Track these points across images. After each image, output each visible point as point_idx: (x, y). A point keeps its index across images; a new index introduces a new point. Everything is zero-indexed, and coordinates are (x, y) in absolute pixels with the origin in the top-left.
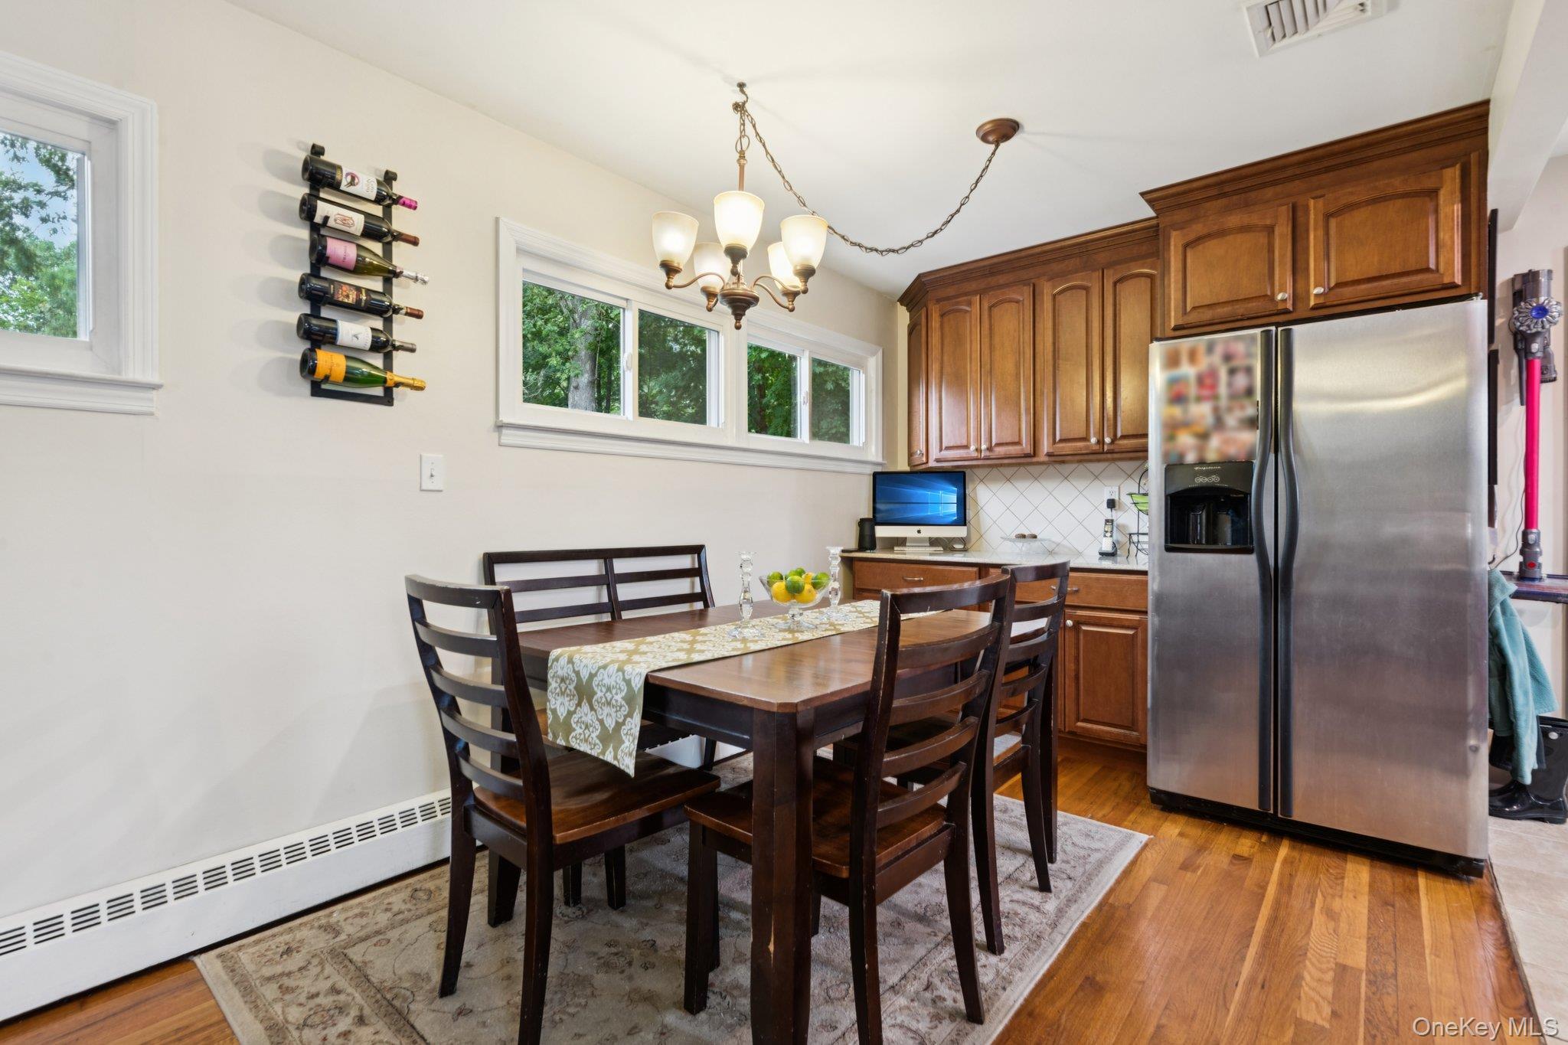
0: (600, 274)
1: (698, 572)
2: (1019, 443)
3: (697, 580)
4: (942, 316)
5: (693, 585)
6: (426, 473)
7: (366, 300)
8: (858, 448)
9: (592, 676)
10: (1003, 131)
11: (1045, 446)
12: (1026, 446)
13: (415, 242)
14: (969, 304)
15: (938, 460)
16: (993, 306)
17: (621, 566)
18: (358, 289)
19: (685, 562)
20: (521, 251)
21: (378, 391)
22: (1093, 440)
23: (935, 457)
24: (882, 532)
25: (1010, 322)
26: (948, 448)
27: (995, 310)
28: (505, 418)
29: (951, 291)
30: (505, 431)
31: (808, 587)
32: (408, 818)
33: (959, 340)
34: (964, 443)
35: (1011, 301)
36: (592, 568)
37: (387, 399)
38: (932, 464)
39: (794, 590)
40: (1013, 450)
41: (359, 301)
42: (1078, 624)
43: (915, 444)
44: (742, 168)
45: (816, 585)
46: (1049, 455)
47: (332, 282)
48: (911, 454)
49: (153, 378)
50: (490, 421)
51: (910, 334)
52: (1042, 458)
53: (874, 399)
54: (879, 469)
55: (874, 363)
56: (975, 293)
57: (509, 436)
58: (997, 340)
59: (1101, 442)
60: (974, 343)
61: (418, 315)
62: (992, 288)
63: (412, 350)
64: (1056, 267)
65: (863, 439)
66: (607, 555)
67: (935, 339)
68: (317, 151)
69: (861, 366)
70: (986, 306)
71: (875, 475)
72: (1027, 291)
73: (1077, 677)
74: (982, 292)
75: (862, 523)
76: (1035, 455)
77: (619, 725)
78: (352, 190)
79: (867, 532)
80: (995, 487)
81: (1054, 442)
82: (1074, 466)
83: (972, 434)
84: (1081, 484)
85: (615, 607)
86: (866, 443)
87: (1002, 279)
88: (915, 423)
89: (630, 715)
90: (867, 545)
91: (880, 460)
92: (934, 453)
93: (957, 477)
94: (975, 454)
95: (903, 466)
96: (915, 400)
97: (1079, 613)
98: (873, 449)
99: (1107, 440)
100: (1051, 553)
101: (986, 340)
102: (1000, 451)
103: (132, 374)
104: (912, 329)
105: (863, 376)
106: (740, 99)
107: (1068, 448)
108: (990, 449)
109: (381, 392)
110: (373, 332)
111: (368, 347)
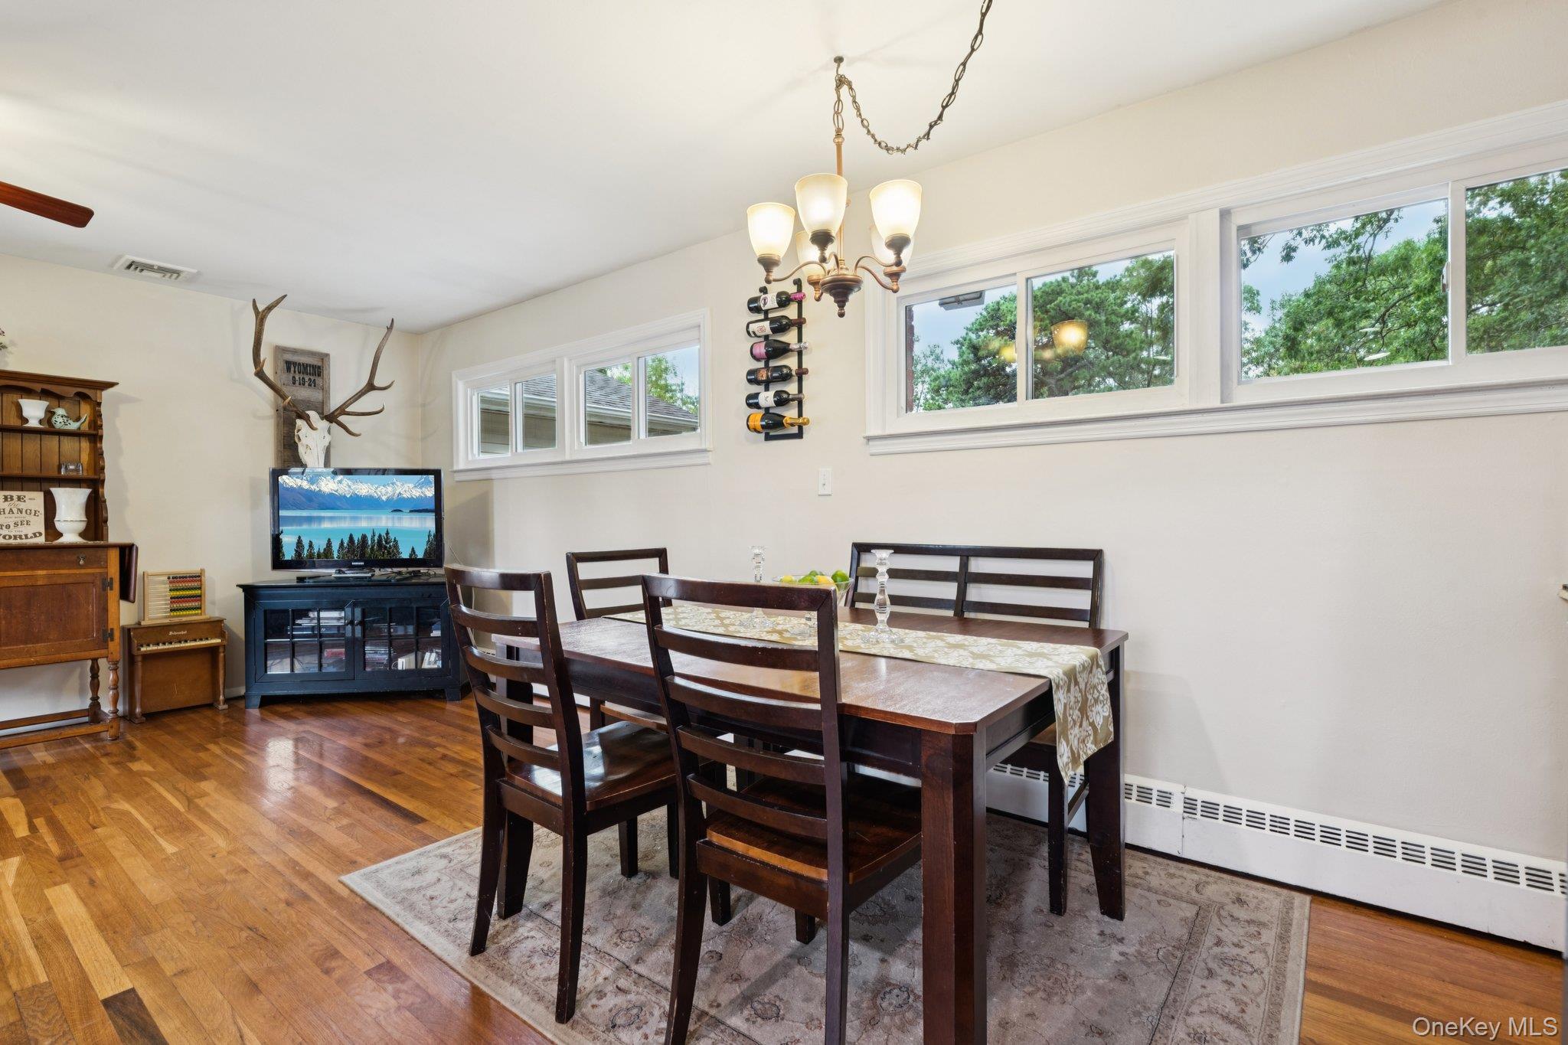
0: (971, 265)
3: (1087, 594)
5: (1079, 599)
6: (821, 483)
17: (978, 565)
19: (1073, 569)
36: (952, 564)
41: (768, 376)
44: (839, 146)
66: (966, 554)
85: (961, 604)
103: (703, 446)
109: (795, 430)
110: (778, 394)
111: (774, 405)
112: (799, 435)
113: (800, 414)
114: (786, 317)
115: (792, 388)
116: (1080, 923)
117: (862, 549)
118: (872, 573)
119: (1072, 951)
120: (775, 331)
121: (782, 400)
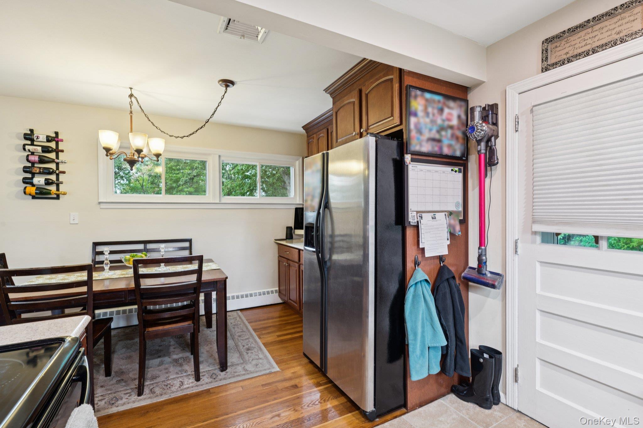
6: (72, 219)
7: (42, 171)
14: (314, 138)
16: (318, 139)
17: (152, 246)
18: (40, 168)
29: (311, 133)
30: (102, 204)
35: (322, 137)
41: (40, 172)
55: (298, 163)
61: (64, 173)
68: (32, 131)
72: (326, 132)
74: (316, 133)
98: (298, 198)
105: (293, 169)
109: (55, 196)
110: (46, 180)
111: (44, 184)
112: (58, 197)
113: (58, 189)
114: (51, 147)
115: (53, 177)
116: (204, 332)
117: (96, 244)
118: (102, 253)
119: (208, 336)
120: (43, 151)
121: (48, 182)
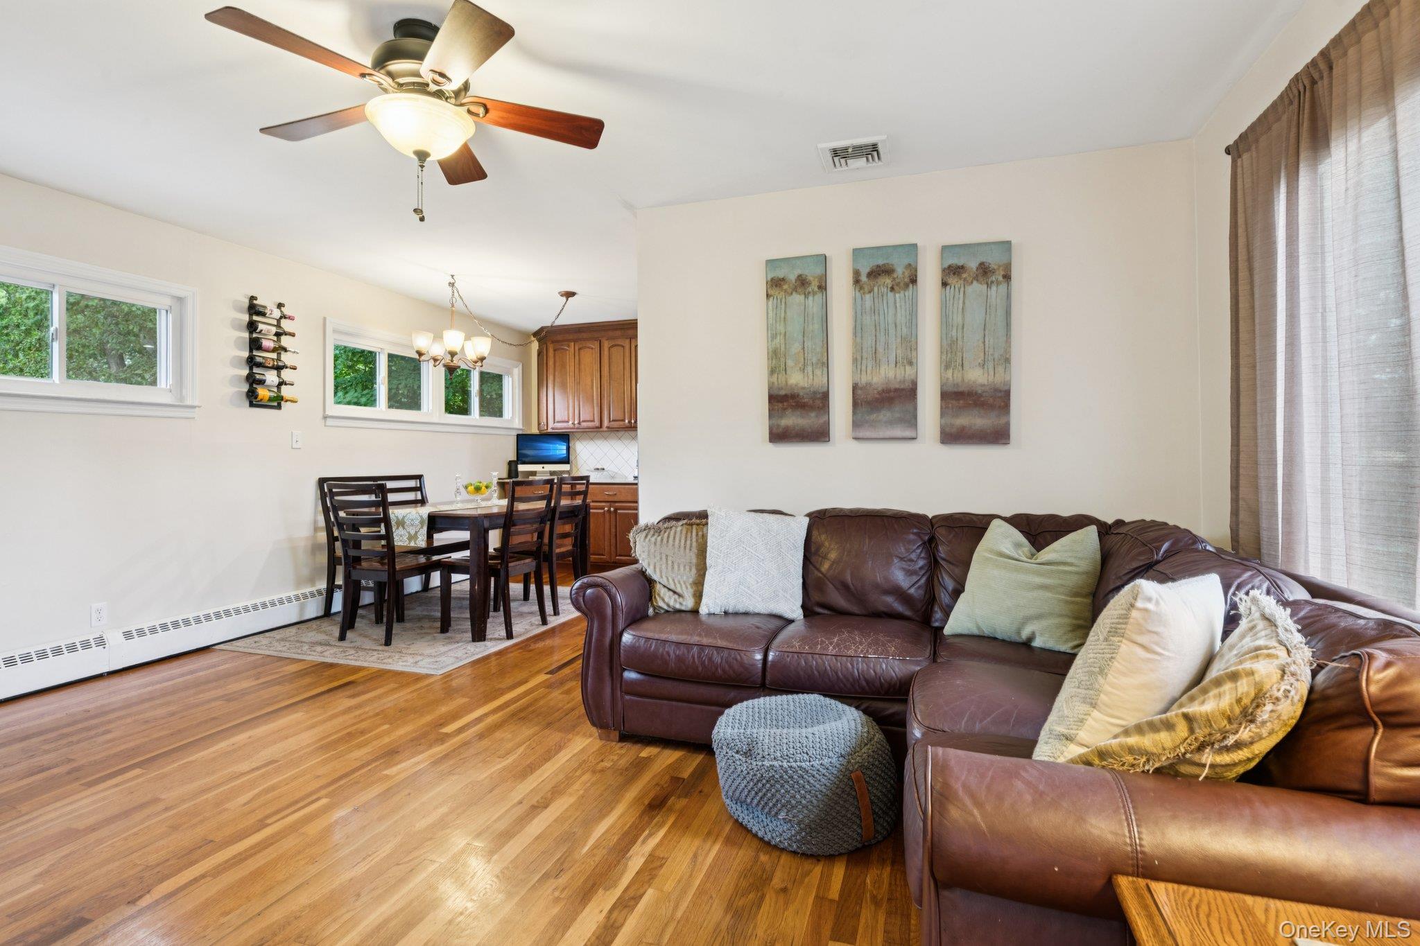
0: (370, 338)
1: (419, 489)
2: (593, 421)
3: (419, 493)
4: (555, 350)
5: (416, 495)
6: (294, 440)
8: (508, 420)
9: (404, 517)
10: (570, 295)
11: (606, 423)
12: (597, 423)
13: (293, 335)
14: (569, 346)
15: (553, 429)
16: (580, 349)
18: (269, 358)
19: (412, 484)
20: (335, 331)
21: (275, 404)
22: (627, 421)
23: (552, 427)
24: (521, 468)
25: (589, 357)
26: (558, 422)
27: (582, 351)
28: (329, 413)
29: (559, 338)
30: (328, 419)
31: (483, 488)
32: (289, 600)
33: (563, 366)
34: (566, 419)
35: (589, 348)
37: (279, 407)
38: (550, 430)
39: (478, 489)
40: (590, 424)
41: (274, 365)
42: (616, 510)
43: (541, 419)
45: (487, 487)
46: (608, 427)
47: (263, 357)
48: (539, 424)
49: (196, 403)
50: (321, 415)
51: (539, 355)
52: (604, 428)
53: (517, 391)
54: (520, 432)
55: (517, 372)
56: (570, 341)
57: (329, 422)
58: (582, 366)
59: (630, 422)
60: (570, 367)
61: (294, 368)
62: (580, 340)
63: (292, 385)
64: (611, 333)
65: (511, 415)
66: (383, 479)
67: (551, 363)
68: (253, 298)
69: (510, 373)
70: (577, 348)
71: (518, 436)
72: (597, 344)
73: (616, 535)
74: (575, 341)
75: (510, 463)
76: (601, 427)
77: (416, 533)
78: (272, 316)
79: (513, 468)
80: (585, 443)
81: (610, 421)
82: (623, 433)
83: (571, 415)
84: (626, 442)
86: (512, 417)
87: (585, 335)
88: (541, 407)
89: (422, 527)
90: (513, 474)
91: (521, 427)
92: (551, 424)
93: (564, 437)
94: (572, 426)
95: (535, 431)
96: (541, 395)
97: (617, 504)
98: (517, 420)
99: (633, 421)
100: (613, 477)
101: (577, 366)
102: (584, 424)
103: (189, 402)
104: (540, 353)
105: (510, 379)
106: (452, 281)
107: (615, 424)
108: (579, 423)
111: (276, 385)
